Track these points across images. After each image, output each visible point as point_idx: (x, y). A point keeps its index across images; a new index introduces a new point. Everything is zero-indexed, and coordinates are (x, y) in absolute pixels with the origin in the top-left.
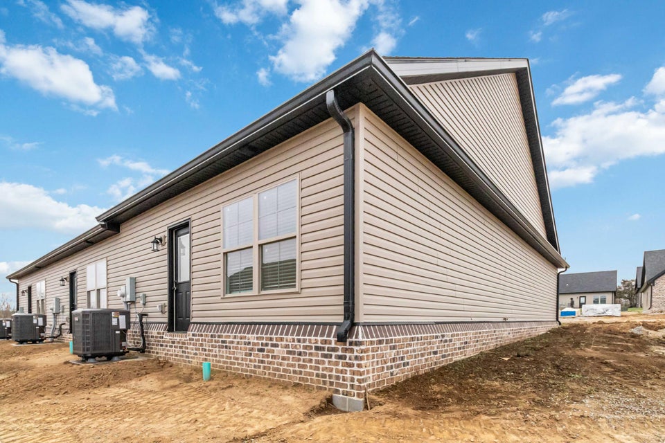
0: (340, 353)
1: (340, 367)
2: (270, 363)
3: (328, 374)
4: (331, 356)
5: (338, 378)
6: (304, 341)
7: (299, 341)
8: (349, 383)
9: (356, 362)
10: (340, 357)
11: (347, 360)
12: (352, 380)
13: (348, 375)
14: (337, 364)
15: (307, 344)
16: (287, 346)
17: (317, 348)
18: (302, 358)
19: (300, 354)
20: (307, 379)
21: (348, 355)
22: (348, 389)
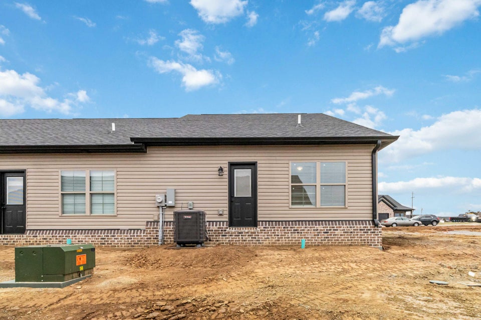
0: (372, 231)
1: (372, 236)
2: (333, 238)
3: (366, 239)
4: (368, 232)
5: (371, 240)
6: (354, 227)
7: (351, 227)
8: (376, 242)
9: (380, 234)
10: (373, 232)
11: (376, 233)
12: (378, 240)
13: (376, 238)
14: (371, 235)
15: (356, 228)
16: (343, 230)
17: (361, 230)
18: (352, 234)
19: (351, 232)
20: (356, 243)
21: (376, 231)
22: (376, 244)
